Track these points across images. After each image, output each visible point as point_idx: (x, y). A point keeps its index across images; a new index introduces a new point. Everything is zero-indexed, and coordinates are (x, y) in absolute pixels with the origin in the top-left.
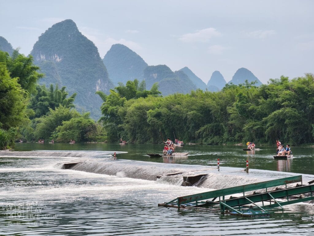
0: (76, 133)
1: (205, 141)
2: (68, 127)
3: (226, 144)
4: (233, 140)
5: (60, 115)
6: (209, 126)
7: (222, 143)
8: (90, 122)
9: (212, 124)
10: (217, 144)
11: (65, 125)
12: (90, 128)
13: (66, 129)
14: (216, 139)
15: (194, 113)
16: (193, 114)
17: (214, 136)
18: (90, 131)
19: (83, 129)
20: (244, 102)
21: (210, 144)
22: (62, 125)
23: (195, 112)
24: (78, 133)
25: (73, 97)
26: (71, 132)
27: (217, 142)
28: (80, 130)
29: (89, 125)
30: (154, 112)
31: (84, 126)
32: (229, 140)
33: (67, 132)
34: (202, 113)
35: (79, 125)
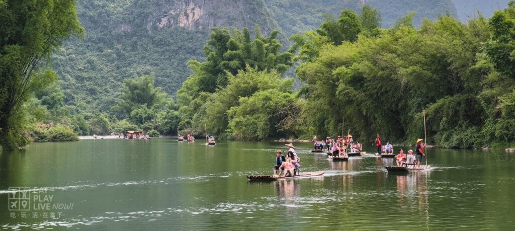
0: (261, 122)
1: (447, 139)
2: (248, 109)
3: (490, 147)
4: (506, 138)
5: (243, 85)
6: (447, 102)
7: (481, 144)
8: (287, 99)
9: (456, 97)
10: (470, 148)
11: (244, 105)
12: (286, 110)
13: (245, 113)
14: (467, 134)
15: (414, 71)
16: (411, 74)
17: (467, 128)
18: (286, 116)
19: (274, 113)
20: (505, 39)
21: (454, 148)
22: (238, 104)
23: (417, 68)
24: (265, 121)
25: (292, 51)
26: (252, 119)
27: (470, 142)
28: (269, 113)
29: (284, 104)
30: (349, 71)
31: (276, 107)
32: (496, 137)
33: (246, 119)
34: (435, 72)
35: (266, 105)
